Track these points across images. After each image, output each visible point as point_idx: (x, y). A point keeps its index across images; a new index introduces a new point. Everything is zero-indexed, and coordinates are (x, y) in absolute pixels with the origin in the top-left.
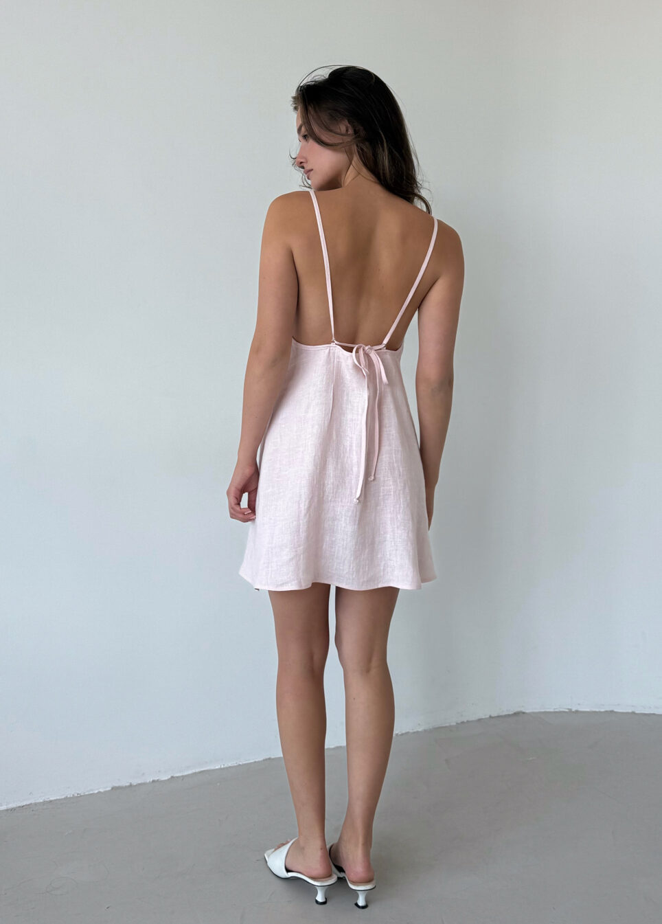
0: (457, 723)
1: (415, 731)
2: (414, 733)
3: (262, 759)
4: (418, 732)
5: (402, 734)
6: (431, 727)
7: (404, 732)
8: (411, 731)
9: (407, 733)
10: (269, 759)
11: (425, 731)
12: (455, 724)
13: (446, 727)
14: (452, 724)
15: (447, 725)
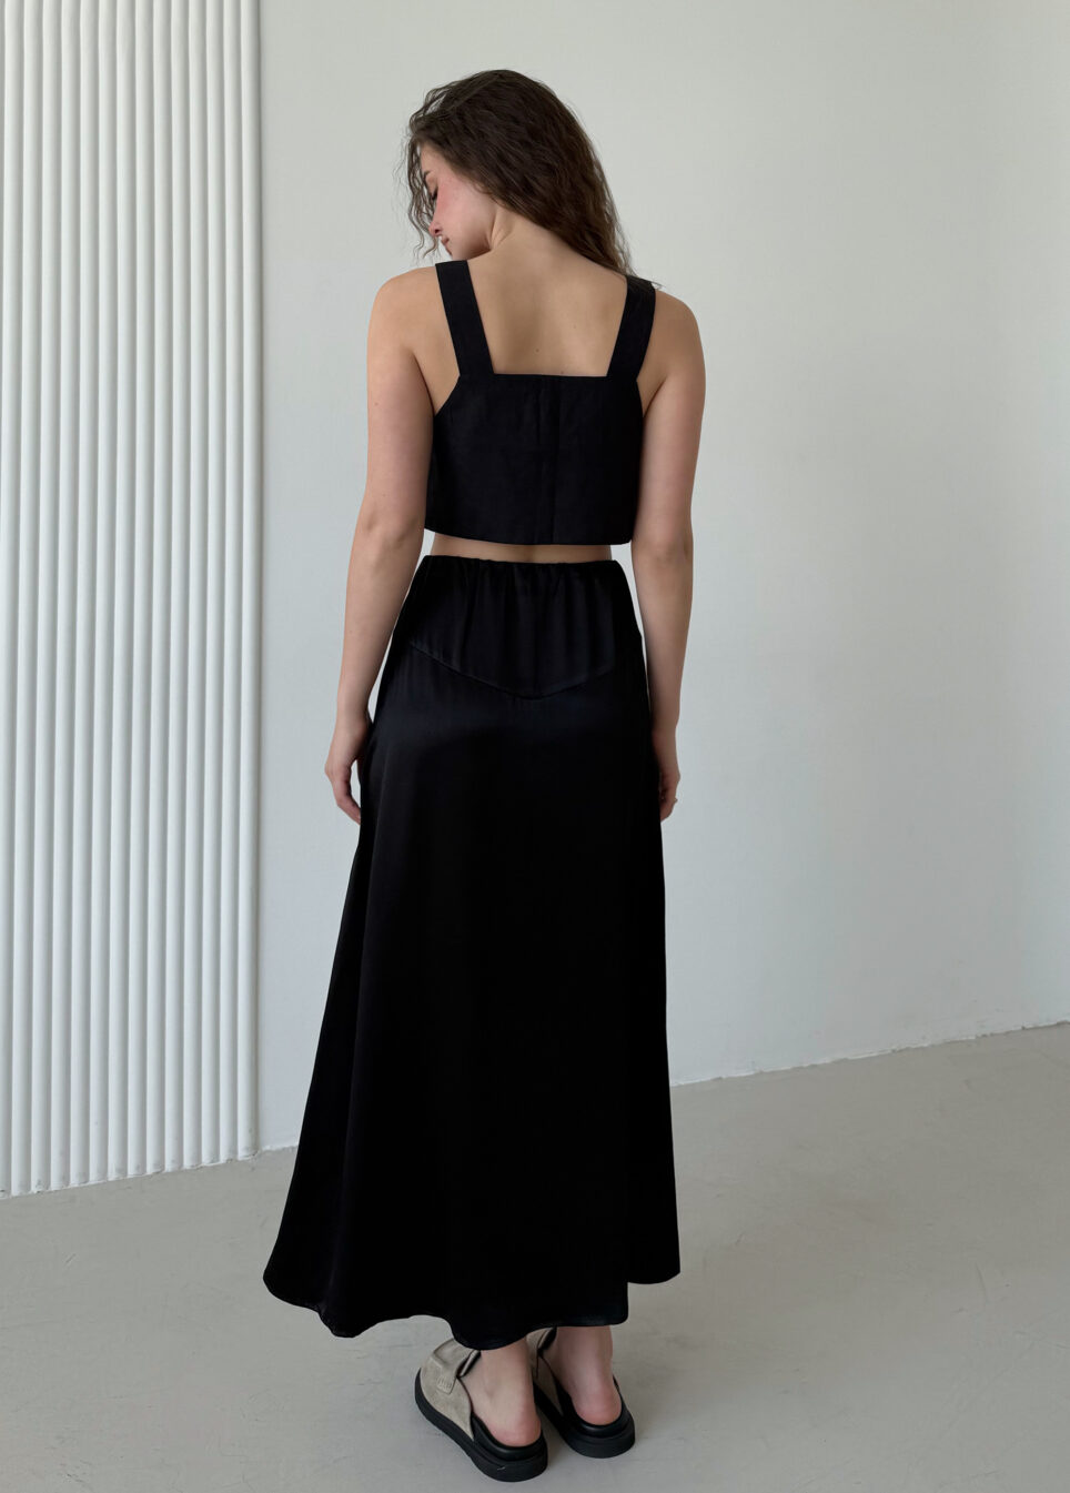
0: (977, 1037)
1: (919, 1045)
2: (917, 1049)
3: (709, 1078)
4: (922, 1048)
5: (901, 1051)
6: (941, 1042)
7: (903, 1047)
9: (907, 1049)
10: (720, 1078)
11: (933, 1046)
12: (973, 1038)
13: (962, 1042)
14: (970, 1038)
15: (964, 1039)
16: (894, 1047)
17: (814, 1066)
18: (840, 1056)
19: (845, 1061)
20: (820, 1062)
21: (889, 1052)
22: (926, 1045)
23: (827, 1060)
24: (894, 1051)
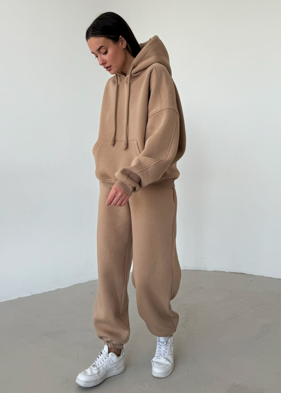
2: (81, 284)
4: (82, 283)
5: (76, 285)
6: (88, 281)
7: (77, 284)
8: (80, 283)
11: (85, 283)
15: (94, 280)
16: (74, 284)
17: (49, 291)
18: (57, 288)
19: (59, 289)
20: (51, 290)
21: (72, 285)
22: (83, 282)
23: (54, 289)
24: (74, 285)
